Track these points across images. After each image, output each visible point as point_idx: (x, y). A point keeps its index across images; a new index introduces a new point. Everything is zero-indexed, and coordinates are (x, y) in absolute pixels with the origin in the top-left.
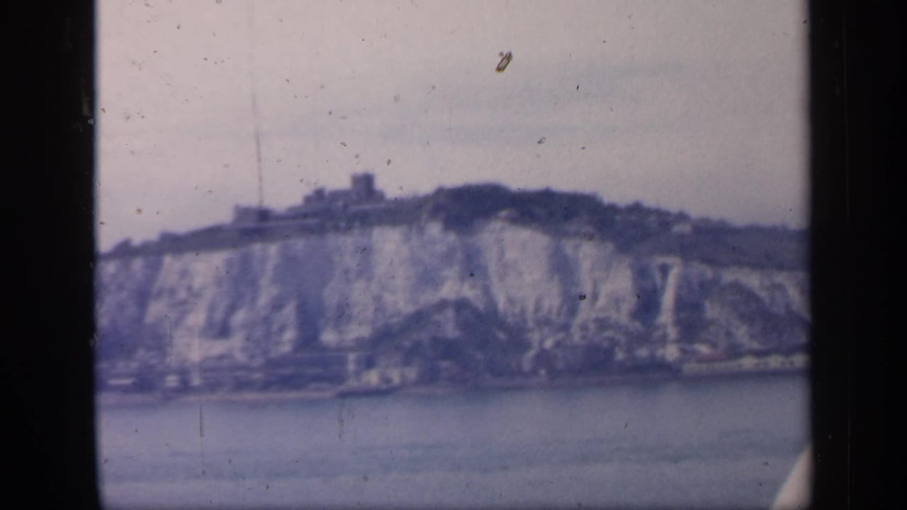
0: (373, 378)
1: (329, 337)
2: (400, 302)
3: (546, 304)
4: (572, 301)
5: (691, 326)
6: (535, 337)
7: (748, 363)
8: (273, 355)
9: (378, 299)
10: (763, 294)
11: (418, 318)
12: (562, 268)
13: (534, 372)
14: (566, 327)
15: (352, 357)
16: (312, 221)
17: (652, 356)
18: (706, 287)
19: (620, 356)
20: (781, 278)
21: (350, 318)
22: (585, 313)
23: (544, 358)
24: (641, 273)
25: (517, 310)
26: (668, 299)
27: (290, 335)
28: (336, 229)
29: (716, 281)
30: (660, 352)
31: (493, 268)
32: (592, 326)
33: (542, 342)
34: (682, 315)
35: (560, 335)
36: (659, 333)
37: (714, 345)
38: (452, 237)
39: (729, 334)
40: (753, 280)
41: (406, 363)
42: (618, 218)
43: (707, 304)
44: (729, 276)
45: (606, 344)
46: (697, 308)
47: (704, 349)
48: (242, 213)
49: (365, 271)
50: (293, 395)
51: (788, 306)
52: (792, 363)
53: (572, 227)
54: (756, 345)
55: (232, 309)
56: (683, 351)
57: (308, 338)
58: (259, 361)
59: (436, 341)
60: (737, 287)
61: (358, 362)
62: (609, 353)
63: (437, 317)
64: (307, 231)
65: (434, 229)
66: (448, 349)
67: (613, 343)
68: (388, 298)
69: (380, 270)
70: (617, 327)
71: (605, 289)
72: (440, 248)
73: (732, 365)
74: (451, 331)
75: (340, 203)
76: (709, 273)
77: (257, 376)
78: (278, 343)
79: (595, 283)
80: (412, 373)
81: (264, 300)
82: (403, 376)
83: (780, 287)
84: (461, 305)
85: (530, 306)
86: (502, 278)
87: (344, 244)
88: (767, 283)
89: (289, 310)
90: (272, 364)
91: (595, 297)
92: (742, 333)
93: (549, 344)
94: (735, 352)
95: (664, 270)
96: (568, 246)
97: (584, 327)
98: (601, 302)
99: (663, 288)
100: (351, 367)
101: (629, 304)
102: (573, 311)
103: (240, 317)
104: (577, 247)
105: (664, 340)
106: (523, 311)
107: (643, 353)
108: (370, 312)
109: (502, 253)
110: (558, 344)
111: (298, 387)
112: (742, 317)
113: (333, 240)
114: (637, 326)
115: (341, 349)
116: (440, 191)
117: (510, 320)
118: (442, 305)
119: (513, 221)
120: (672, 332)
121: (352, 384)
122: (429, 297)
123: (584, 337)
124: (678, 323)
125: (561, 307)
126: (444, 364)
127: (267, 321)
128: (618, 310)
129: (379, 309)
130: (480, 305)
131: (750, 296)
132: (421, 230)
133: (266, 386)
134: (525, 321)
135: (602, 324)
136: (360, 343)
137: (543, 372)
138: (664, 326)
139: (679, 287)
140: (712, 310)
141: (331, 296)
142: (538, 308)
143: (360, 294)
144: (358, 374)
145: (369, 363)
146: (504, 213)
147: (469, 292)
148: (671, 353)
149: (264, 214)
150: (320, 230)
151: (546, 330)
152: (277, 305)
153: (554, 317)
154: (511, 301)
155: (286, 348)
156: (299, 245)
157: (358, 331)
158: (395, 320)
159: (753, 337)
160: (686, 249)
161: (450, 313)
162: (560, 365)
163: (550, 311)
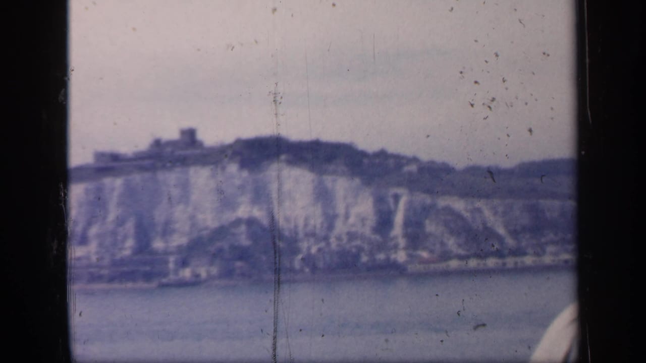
0: (187, 273)
1: (158, 244)
2: (209, 220)
3: (312, 222)
4: (330, 220)
5: (415, 237)
6: (304, 245)
7: (454, 264)
8: (118, 257)
9: (192, 218)
10: (467, 215)
11: (221, 232)
12: (323, 196)
13: (302, 270)
14: (326, 239)
15: (172, 259)
16: (147, 162)
17: (388, 259)
18: (427, 210)
19: (364, 259)
20: (480, 204)
21: (173, 231)
22: (340, 227)
23: (309, 260)
24: (379, 200)
25: (292, 226)
26: (399, 218)
27: (130, 243)
28: (164, 167)
29: (433, 206)
30: (393, 256)
31: (274, 195)
32: (345, 238)
33: (309, 248)
34: (410, 230)
35: (322, 244)
36: (392, 243)
37: (431, 251)
38: (245, 174)
39: (442, 244)
40: (459, 205)
41: (211, 264)
42: (366, 161)
43: (427, 222)
44: (443, 202)
45: (354, 250)
46: (419, 225)
47: (425, 254)
48: (100, 156)
49: (185, 198)
50: (130, 285)
51: (484, 224)
52: (485, 264)
53: (331, 167)
54: (461, 252)
55: (89, 224)
56: (410, 256)
57: (143, 246)
58: (106, 261)
59: (233, 248)
60: (449, 210)
61: (176, 263)
62: (357, 256)
63: (233, 230)
64: (143, 169)
65: (233, 168)
66: (242, 254)
67: (360, 249)
68: (200, 217)
69: (194, 197)
70: (363, 237)
71: (354, 211)
72: (237, 182)
73: (442, 266)
74: (244, 241)
75: (169, 149)
76: (428, 200)
77: (105, 272)
78: (121, 249)
79: (347, 207)
80: (214, 270)
81: (111, 217)
82: (208, 272)
83: (479, 210)
84: (251, 222)
85: (301, 223)
86: (280, 203)
87: (170, 178)
88: (470, 207)
89: (130, 226)
90: (115, 264)
91: (347, 217)
92: (452, 243)
93: (314, 250)
94: (446, 256)
95: (397, 198)
96: (328, 180)
97: (339, 238)
98: (352, 220)
99: (395, 211)
100: (171, 266)
101: (372, 221)
102: (331, 227)
103: (94, 231)
104: (334, 181)
105: (396, 247)
106: (296, 227)
107: (381, 256)
108: (187, 228)
109: (280, 185)
110: (320, 250)
111: (134, 280)
112: (452, 232)
113: (161, 176)
114: (378, 237)
115: (167, 253)
116: (239, 142)
117: (287, 233)
118: (238, 222)
119: (290, 163)
120: (402, 242)
121: (172, 277)
122: (229, 217)
123: (338, 245)
124: (406, 235)
125: (322, 223)
126: (239, 264)
127: (114, 233)
128: (364, 225)
129: (193, 225)
130: (265, 222)
131: (458, 216)
132: (223, 168)
133: (111, 280)
134: (296, 233)
135: (352, 236)
136: (180, 249)
137: (307, 270)
138: (395, 237)
139: (407, 210)
140: (431, 227)
141: (159, 215)
142: (306, 225)
143: (180, 213)
144: (176, 272)
145: (184, 263)
146: (283, 157)
147: (258, 213)
148: (401, 256)
149: (115, 157)
150: (152, 169)
151: (312, 240)
152: (120, 222)
153: (318, 231)
154: (287, 220)
155: (127, 252)
156: (137, 178)
157: (179, 240)
158: (205, 233)
159: (460, 245)
160: (412, 183)
161: (243, 228)
162: (321, 264)
163: (315, 227)
